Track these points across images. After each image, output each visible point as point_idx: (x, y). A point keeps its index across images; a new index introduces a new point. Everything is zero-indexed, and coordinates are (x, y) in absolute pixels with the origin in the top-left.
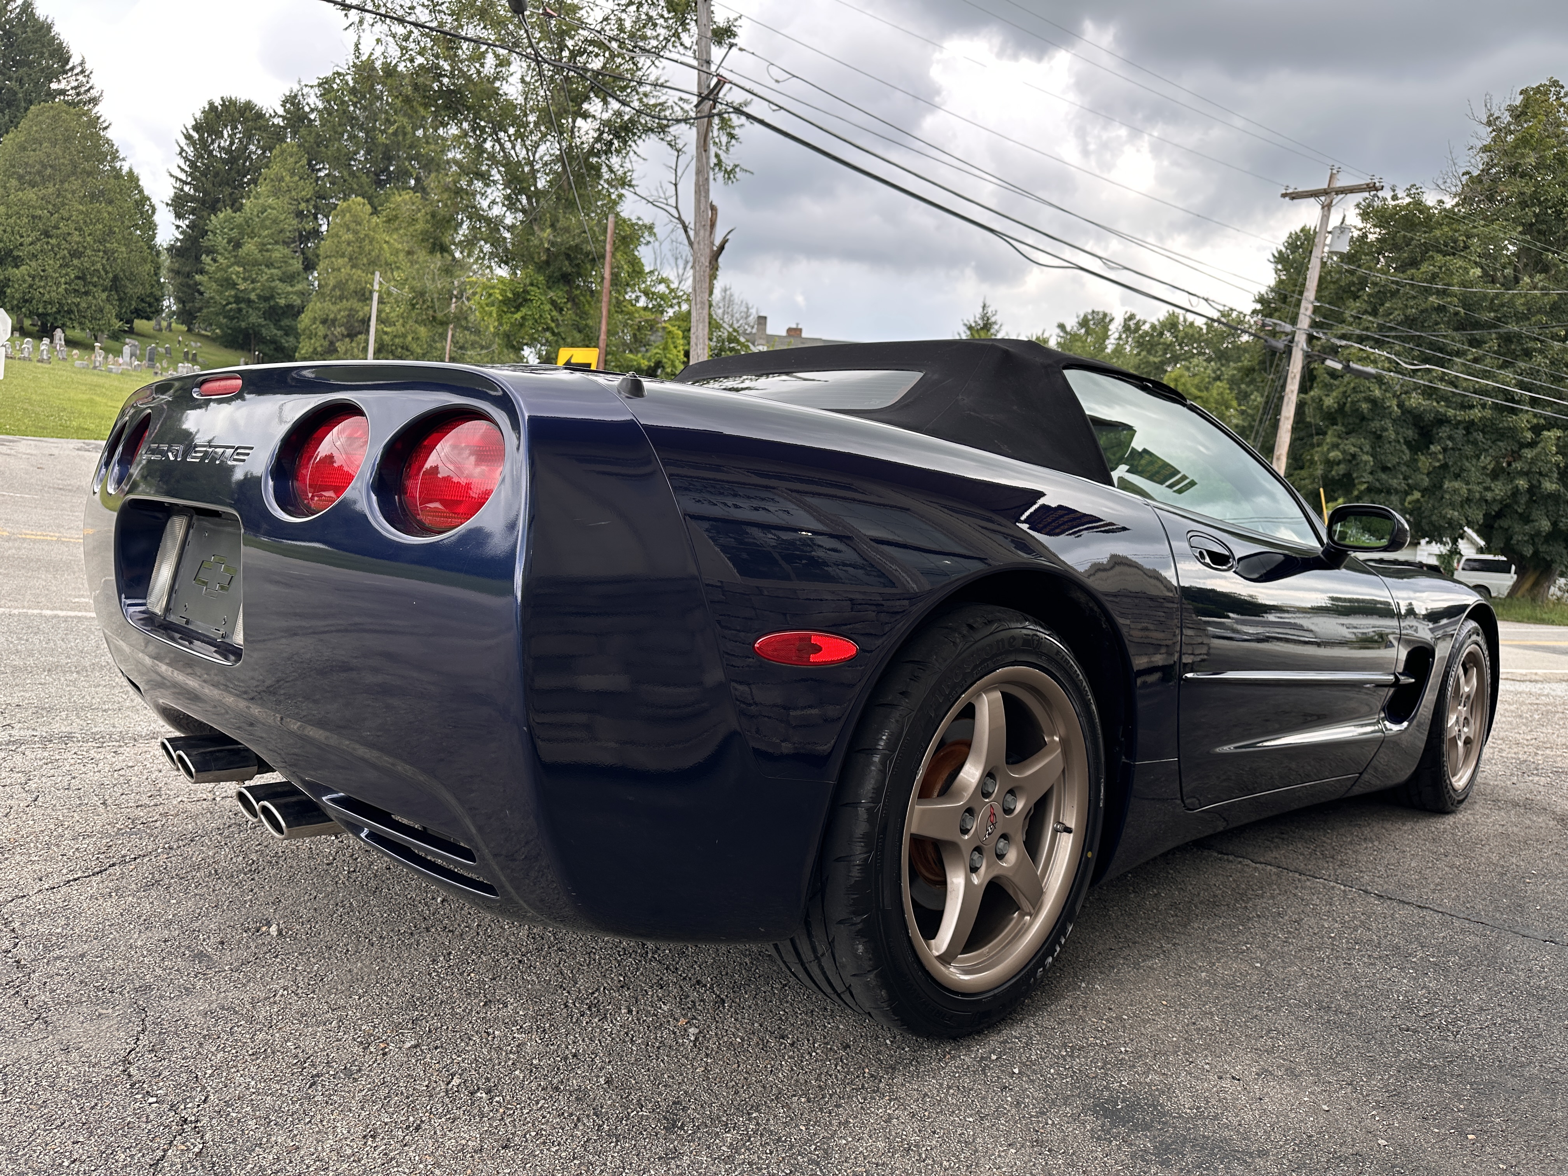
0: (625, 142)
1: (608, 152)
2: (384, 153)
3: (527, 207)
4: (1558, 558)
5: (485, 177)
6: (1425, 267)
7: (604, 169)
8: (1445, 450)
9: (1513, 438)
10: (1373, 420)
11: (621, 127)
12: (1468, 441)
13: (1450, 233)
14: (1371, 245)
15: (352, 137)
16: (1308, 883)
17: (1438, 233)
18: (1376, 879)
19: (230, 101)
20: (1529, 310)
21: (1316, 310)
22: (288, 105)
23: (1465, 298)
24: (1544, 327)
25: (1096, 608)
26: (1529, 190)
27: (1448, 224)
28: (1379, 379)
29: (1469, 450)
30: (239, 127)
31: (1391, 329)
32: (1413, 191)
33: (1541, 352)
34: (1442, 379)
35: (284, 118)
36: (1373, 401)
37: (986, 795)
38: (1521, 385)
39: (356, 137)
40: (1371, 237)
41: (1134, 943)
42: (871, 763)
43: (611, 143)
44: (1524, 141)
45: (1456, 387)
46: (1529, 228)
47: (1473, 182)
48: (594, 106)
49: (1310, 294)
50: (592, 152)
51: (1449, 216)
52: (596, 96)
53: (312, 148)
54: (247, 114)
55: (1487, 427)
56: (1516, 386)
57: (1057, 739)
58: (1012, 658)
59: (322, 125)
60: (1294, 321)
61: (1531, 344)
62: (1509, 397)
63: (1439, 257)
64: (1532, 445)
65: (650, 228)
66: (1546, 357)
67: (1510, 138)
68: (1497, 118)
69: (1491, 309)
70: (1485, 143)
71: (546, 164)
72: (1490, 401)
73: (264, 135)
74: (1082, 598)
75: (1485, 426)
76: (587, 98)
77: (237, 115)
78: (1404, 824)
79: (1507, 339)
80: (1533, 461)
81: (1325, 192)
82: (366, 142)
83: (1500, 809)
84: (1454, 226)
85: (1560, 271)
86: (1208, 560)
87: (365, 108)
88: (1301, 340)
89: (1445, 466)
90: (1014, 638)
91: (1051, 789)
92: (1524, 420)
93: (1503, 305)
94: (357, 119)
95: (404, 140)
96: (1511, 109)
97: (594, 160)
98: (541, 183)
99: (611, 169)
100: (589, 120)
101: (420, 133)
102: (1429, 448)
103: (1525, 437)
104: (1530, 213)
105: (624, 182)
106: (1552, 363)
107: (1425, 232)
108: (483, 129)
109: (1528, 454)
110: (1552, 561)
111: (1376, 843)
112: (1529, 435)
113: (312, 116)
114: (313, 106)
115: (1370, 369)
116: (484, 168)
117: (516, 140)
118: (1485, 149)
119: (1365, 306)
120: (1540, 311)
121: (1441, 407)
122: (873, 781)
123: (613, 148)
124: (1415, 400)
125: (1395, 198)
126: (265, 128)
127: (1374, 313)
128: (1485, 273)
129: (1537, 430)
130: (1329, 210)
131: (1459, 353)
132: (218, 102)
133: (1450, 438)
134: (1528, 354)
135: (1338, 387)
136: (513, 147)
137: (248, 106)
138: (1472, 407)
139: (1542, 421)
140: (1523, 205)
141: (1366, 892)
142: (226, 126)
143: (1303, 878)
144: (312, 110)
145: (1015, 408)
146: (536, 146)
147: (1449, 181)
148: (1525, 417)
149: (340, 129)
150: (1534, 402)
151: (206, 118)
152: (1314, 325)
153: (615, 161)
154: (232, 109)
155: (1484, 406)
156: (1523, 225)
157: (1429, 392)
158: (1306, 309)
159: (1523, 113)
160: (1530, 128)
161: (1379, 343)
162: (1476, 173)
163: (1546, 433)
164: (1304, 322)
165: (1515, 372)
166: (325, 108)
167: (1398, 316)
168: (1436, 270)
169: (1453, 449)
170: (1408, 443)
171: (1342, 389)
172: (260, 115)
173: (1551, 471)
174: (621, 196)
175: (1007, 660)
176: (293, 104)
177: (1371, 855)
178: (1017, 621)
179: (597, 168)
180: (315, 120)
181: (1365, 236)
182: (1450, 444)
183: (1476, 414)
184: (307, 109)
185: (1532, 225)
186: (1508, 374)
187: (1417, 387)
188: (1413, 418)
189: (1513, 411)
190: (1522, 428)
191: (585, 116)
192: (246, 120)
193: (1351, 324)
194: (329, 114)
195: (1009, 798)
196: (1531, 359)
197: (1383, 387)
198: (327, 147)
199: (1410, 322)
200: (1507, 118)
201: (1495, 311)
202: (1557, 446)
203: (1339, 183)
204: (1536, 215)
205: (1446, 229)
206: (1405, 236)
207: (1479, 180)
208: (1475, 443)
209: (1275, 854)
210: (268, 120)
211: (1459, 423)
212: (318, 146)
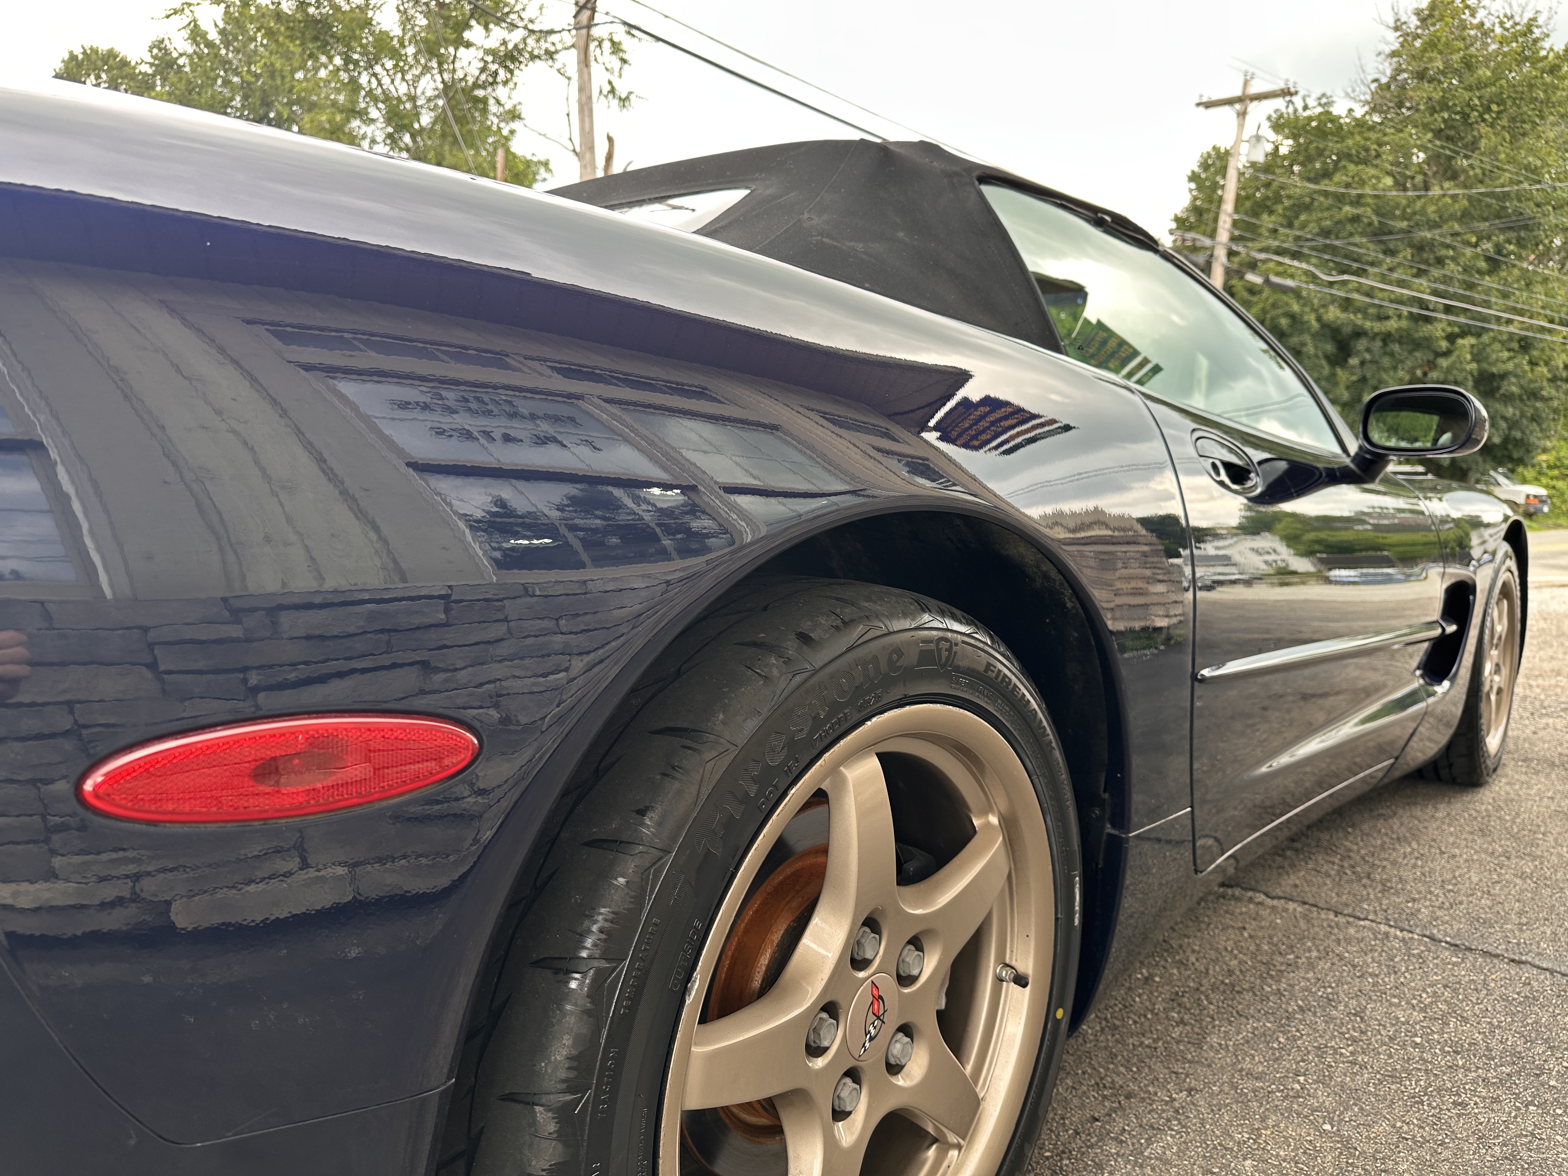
0: (511, 72)
1: (494, 83)
2: (262, 100)
3: (411, 144)
4: (1474, 466)
5: (362, 115)
6: (1337, 177)
7: (491, 102)
8: (1363, 363)
9: (1429, 347)
10: (1291, 335)
11: (505, 55)
12: (1385, 353)
13: (1362, 142)
14: (1284, 157)
15: (226, 83)
16: (1352, 931)
17: (1350, 142)
18: (1439, 913)
19: (91, 49)
20: (1440, 217)
21: (1235, 223)
22: (155, 51)
23: (1378, 207)
24: (1455, 234)
25: (1054, 574)
26: (1437, 96)
27: (1360, 133)
28: (1296, 293)
29: (1386, 361)
30: (104, 76)
31: (1307, 240)
32: (1324, 100)
33: (1453, 259)
34: (1358, 291)
35: (152, 65)
36: (1293, 317)
37: (859, 964)
38: (1435, 293)
39: (230, 82)
40: (1284, 150)
41: (1128, 1097)
42: (562, 995)
43: (496, 73)
44: (1432, 44)
45: (1372, 297)
46: (1438, 133)
47: (1381, 89)
48: (475, 33)
49: (1228, 206)
50: (476, 85)
51: (1360, 124)
52: (478, 23)
53: (184, 96)
54: (111, 62)
55: (1404, 338)
56: (1430, 294)
57: (994, 820)
58: (897, 693)
59: (193, 71)
60: (1212, 235)
61: (1443, 252)
62: (1423, 304)
63: (1352, 167)
64: (1447, 354)
65: (546, 164)
66: (1458, 264)
67: (1418, 43)
68: (1405, 23)
69: (1403, 217)
70: (1393, 48)
71: (429, 100)
72: (1405, 310)
73: (132, 84)
74: (1029, 556)
75: (1401, 337)
76: (468, 27)
77: (99, 63)
78: (1436, 809)
79: (1420, 248)
80: (1449, 370)
81: (1239, 100)
82: (242, 87)
83: (1537, 773)
84: (1366, 135)
85: (1469, 177)
86: (1224, 477)
87: (237, 51)
88: (1221, 254)
89: (1363, 380)
90: (898, 651)
91: (989, 917)
92: (1438, 330)
93: (1415, 213)
94: (230, 62)
95: (283, 83)
96: (1418, 12)
97: (480, 93)
98: (426, 119)
99: (498, 102)
100: (472, 49)
101: (300, 75)
102: (1346, 361)
103: (1441, 347)
104: (1440, 119)
105: (514, 115)
106: (1465, 270)
107: (1337, 142)
108: (356, 63)
109: (1444, 363)
110: (1469, 469)
111: (1414, 845)
112: (1444, 344)
113: (181, 62)
114: (181, 51)
115: (1289, 283)
116: (363, 105)
117: (395, 74)
118: (1394, 54)
119: (1280, 220)
120: (1452, 217)
121: (1358, 319)
122: (567, 1040)
123: (499, 79)
124: (1333, 314)
125: (1306, 108)
126: (132, 77)
127: (1290, 225)
128: (1397, 183)
129: (1451, 338)
130: (1244, 118)
131: (1372, 264)
132: (78, 52)
133: (1368, 350)
134: (1440, 262)
135: (1256, 303)
136: (393, 82)
137: (111, 54)
138: (1387, 318)
139: (1456, 330)
140: (1433, 111)
141: (1432, 938)
142: (89, 75)
143: (1342, 920)
144: (181, 55)
145: (901, 234)
146: (417, 79)
147: (1358, 89)
148: (1439, 326)
149: (212, 74)
150: (1448, 309)
151: (66, 68)
152: (1233, 239)
153: (501, 92)
154: (94, 57)
155: (1400, 317)
156: (1432, 130)
157: (1346, 304)
158: (1225, 222)
159: (1431, 16)
160: (1438, 31)
161: (1296, 255)
162: (1384, 80)
163: (1460, 341)
164: (1223, 235)
165: (1430, 281)
166: (195, 52)
167: (1313, 227)
168: (1349, 180)
169: (1371, 362)
170: (1327, 357)
171: (1261, 305)
172: (125, 63)
173: (1466, 379)
174: (512, 132)
175: (886, 699)
176: (160, 49)
177: (1415, 866)
178: (905, 615)
179: (484, 101)
180: (184, 66)
181: (1277, 149)
182: (1368, 356)
183: (1392, 325)
184: (175, 55)
185: (1441, 130)
186: (1423, 282)
187: (1334, 299)
188: (1332, 332)
189: (1428, 320)
190: (1437, 338)
191: (468, 45)
192: (111, 69)
193: (1267, 238)
194: (200, 58)
195: (911, 954)
196: (1443, 267)
197: (1302, 301)
198: (199, 94)
199: (1326, 233)
200: (1414, 22)
201: (1408, 220)
202: (1472, 353)
203: (1253, 90)
204: (1445, 121)
205: (1358, 138)
206: (1317, 148)
207: (1388, 86)
208: (1392, 354)
209: (1293, 879)
210: (134, 68)
211: (1376, 334)
212: (190, 93)
